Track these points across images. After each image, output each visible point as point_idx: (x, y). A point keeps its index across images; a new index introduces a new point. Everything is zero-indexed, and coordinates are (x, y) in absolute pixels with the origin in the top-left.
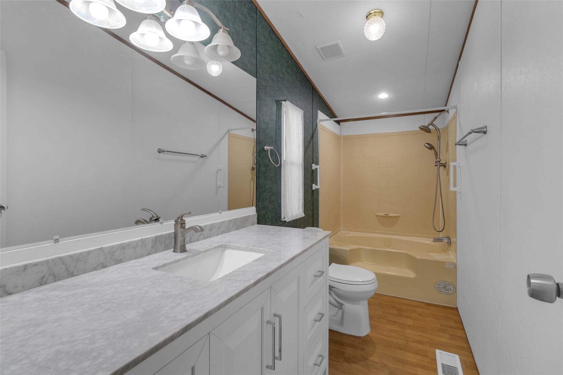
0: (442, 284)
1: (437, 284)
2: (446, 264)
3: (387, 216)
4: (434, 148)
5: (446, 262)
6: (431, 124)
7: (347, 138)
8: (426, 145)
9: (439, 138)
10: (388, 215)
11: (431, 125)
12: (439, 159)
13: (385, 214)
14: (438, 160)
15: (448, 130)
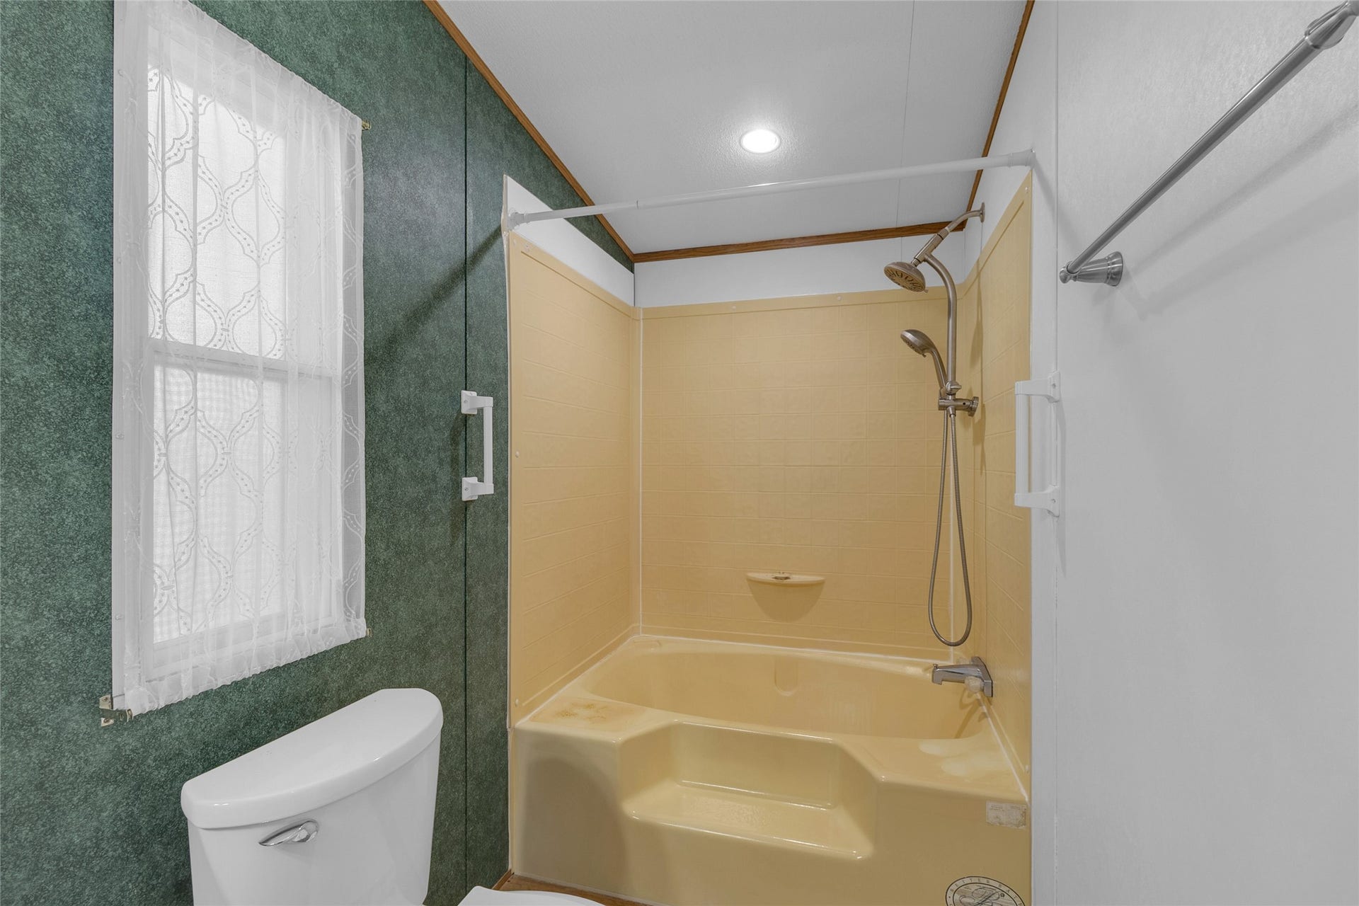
0: (974, 887)
1: (954, 887)
2: (989, 805)
3: (782, 584)
4: (935, 348)
5: (992, 799)
6: (926, 258)
7: (659, 318)
8: (909, 336)
9: (951, 310)
10: (787, 578)
11: (926, 263)
12: (954, 382)
13: (778, 575)
14: (948, 387)
15: (979, 283)
